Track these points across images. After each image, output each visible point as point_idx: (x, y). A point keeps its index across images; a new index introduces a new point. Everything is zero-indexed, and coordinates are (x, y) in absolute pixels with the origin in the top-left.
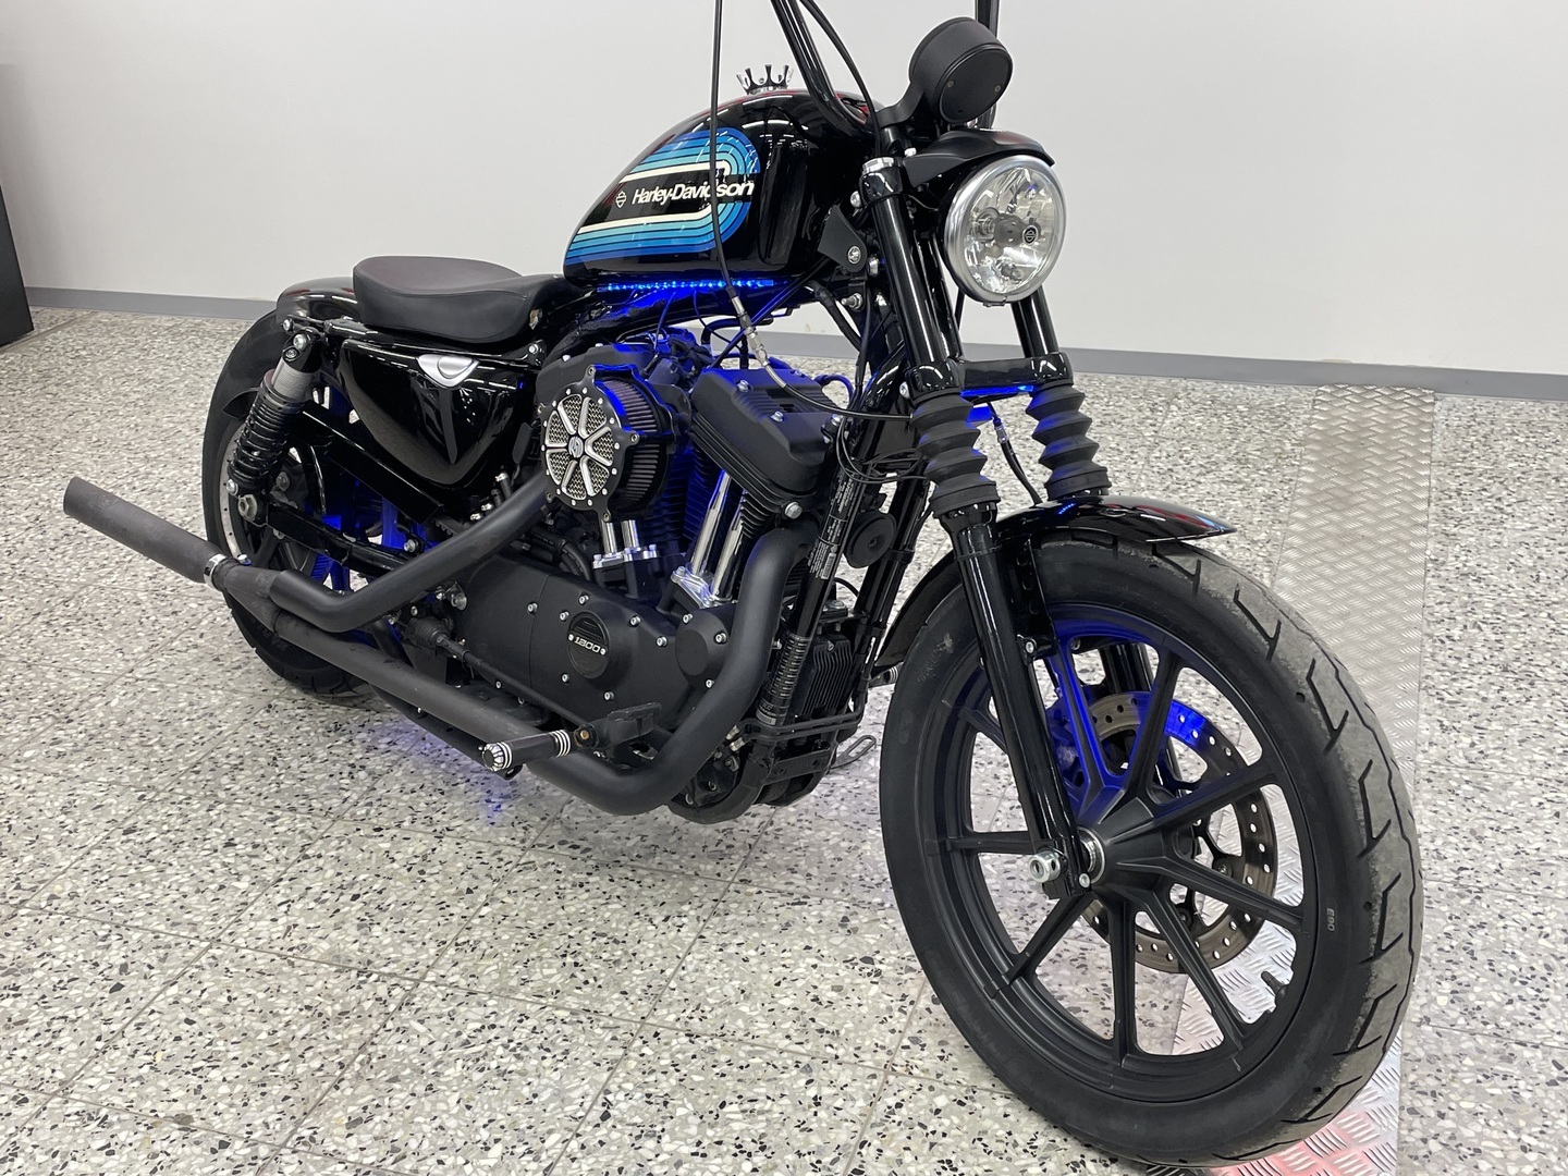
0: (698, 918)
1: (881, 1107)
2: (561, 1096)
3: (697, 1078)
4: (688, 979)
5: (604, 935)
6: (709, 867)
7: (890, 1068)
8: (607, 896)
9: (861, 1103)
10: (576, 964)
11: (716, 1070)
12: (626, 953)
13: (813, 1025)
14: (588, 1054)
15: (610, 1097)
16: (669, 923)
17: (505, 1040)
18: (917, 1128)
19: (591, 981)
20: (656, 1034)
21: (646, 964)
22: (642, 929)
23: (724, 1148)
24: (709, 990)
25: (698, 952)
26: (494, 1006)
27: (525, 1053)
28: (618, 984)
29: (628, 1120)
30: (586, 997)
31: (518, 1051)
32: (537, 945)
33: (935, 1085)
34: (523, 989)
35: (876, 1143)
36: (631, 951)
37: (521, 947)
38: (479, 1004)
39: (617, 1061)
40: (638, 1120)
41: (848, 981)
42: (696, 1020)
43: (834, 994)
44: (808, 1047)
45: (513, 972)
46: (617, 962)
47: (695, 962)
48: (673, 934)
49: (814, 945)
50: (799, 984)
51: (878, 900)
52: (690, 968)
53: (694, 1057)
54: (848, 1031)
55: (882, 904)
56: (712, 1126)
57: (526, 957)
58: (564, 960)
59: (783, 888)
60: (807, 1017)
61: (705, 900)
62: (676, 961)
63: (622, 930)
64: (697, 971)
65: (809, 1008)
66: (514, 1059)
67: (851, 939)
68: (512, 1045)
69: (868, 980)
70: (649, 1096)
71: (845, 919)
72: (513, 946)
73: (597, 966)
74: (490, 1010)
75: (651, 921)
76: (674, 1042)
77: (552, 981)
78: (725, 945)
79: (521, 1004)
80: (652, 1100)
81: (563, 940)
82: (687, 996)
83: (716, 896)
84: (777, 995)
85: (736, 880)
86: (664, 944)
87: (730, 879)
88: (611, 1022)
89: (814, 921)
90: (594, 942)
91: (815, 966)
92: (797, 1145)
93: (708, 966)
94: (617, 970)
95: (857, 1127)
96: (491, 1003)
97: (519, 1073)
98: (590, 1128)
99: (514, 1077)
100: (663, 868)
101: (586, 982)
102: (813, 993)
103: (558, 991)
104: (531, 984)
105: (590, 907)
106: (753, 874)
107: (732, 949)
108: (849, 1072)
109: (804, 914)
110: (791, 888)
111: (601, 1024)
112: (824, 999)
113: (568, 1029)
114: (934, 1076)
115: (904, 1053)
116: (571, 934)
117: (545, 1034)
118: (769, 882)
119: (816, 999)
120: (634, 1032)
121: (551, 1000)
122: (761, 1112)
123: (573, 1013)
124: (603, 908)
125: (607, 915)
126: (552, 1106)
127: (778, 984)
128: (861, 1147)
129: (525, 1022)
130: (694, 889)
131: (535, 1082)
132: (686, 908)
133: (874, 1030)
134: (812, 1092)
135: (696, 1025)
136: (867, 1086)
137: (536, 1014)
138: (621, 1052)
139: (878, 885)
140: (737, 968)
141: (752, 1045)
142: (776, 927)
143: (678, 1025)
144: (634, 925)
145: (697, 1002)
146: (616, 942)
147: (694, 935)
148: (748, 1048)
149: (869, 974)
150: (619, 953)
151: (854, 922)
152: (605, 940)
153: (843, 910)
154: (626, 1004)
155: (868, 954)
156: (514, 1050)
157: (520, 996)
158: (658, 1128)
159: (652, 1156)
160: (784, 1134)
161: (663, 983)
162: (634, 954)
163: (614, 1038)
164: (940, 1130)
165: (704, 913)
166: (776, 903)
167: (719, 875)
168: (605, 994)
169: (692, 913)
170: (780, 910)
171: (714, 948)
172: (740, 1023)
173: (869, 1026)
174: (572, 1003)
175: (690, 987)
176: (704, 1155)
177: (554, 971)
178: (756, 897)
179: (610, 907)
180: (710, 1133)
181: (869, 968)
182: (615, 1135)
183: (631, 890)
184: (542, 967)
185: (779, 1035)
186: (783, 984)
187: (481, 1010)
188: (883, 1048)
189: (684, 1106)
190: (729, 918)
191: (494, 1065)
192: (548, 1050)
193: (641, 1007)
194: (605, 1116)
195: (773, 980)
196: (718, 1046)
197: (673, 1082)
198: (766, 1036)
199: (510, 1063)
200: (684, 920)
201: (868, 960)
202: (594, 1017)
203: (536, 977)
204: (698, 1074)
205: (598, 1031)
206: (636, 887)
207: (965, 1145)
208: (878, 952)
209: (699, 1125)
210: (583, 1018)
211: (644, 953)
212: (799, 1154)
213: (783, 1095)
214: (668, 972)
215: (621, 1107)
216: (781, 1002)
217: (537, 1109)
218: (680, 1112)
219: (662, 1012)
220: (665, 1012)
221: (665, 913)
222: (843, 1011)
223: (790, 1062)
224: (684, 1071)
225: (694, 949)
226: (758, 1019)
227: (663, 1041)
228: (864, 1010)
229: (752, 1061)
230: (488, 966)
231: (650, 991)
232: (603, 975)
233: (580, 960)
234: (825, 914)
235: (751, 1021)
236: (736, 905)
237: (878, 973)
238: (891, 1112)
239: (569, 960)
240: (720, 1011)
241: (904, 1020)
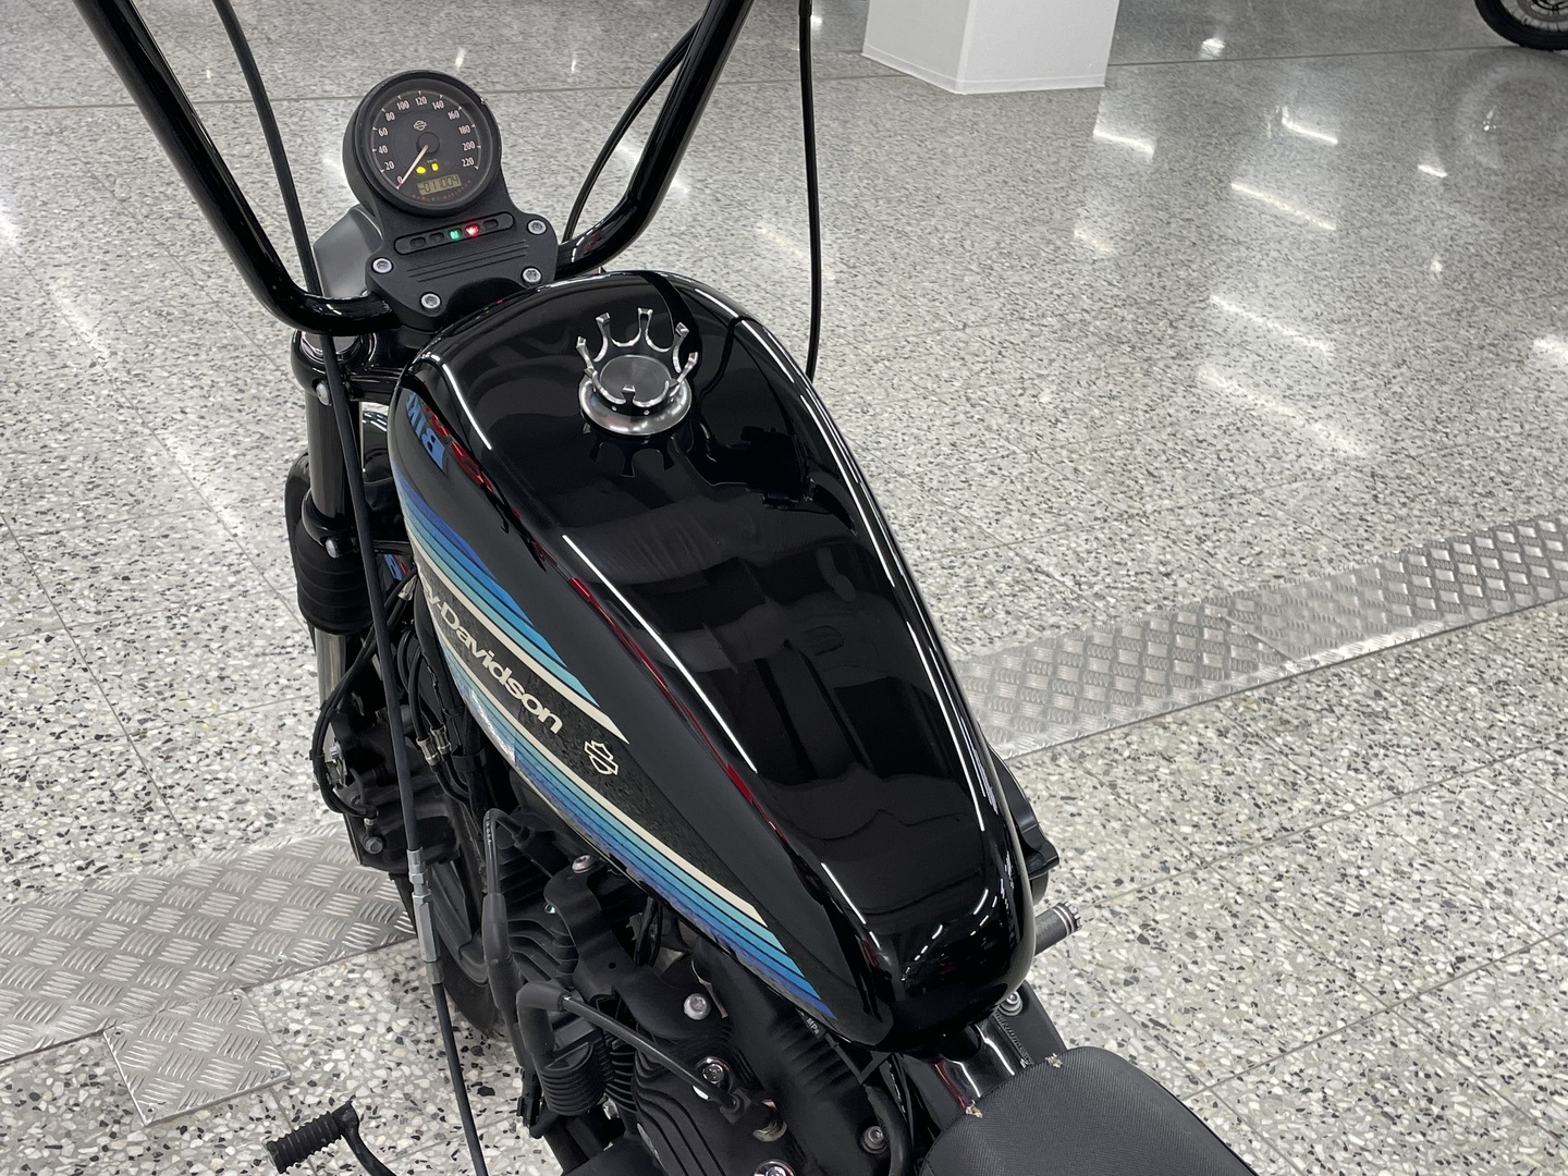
0: (1272, 1072)
1: (1233, 849)
2: (1495, 995)
3: (1367, 943)
4: (1323, 1021)
5: (1385, 1114)
6: (1219, 1121)
7: (1204, 864)
8: (1357, 1158)
9: (1247, 859)
10: (1430, 1101)
11: (1346, 939)
12: (1371, 1081)
13: (1238, 922)
14: (1455, 1013)
15: (1450, 970)
16: (1306, 1085)
17: (1532, 1069)
18: (1220, 826)
19: (1421, 1074)
20: (1382, 993)
21: (1356, 1058)
22: (1339, 1096)
23: (1374, 891)
24: (1309, 1000)
25: (1295, 1039)
26: (1535, 1108)
27: (1516, 1047)
28: (1395, 1055)
29: (1442, 947)
30: (1434, 1063)
31: (1522, 1052)
32: (1466, 1148)
33: (1180, 839)
34: (1498, 1108)
35: (1257, 835)
36: (1364, 1080)
37: (1485, 1155)
38: (1550, 1119)
39: (1430, 992)
40: (1433, 942)
41: (1177, 936)
42: (1338, 983)
43: (1198, 933)
44: (1256, 912)
45: (1503, 1133)
46: (1386, 1077)
47: (1305, 1031)
48: (1310, 1071)
49: (1178, 980)
50: (1222, 958)
51: (1078, 981)
52: (1313, 1029)
53: (1359, 958)
54: (1213, 903)
55: (1079, 975)
56: (1376, 908)
57: (1482, 1141)
58: (1442, 1113)
59: (1159, 1049)
60: (1238, 931)
61: (1251, 1087)
62: (1324, 1043)
63: (1363, 1108)
64: (1309, 1023)
65: (1231, 938)
66: (1529, 1047)
67: (1140, 964)
68: (1527, 1060)
69: (1159, 926)
70: (1416, 953)
71: (1127, 983)
72: (1493, 1163)
73: (1409, 1086)
74: (1542, 1106)
75: (1325, 1099)
76: (1369, 978)
77: (1463, 1099)
78: (1264, 1029)
79: (1506, 1094)
80: (1414, 949)
81: (1434, 1136)
82: (1334, 1007)
83: (1236, 1083)
84: (1250, 961)
85: (1201, 1087)
86: (1326, 1066)
87: (1207, 1093)
88: (1420, 1026)
89: (1159, 1001)
90: (1400, 1111)
91: (1195, 963)
92: (1318, 864)
93: (1295, 1020)
94: (1389, 1069)
95: (1262, 849)
96: (1537, 1114)
97: (1527, 1033)
98: (1479, 959)
99: (1533, 1033)
100: (1272, 1153)
101: (1428, 1076)
102: (1216, 944)
103: (1462, 1084)
104: (1488, 1109)
105: (1385, 1157)
106: (1178, 1083)
107: (1261, 1021)
108: (1238, 879)
109: (1161, 1011)
110: (1151, 1043)
111: (1430, 1030)
112: (1211, 935)
113: (1466, 1043)
114: (1176, 844)
115: (1183, 867)
116: (1420, 1137)
117: (1490, 1052)
118: (1168, 1064)
119: (1218, 938)
120: (1402, 1006)
121: (1472, 1080)
122: (1329, 895)
123: (1454, 1056)
124: (1371, 1147)
125: (1370, 1135)
126: (1506, 992)
127: (1241, 968)
128: (1270, 839)
129: (1506, 1074)
130: (1254, 1106)
131: (1514, 1018)
132: (1278, 1091)
133: (1190, 892)
134: (1278, 884)
135: (1341, 980)
136: (1233, 865)
137: (1491, 1076)
138: (1423, 997)
139: (1063, 993)
140: (1269, 1002)
141: (1302, 938)
142: (1201, 1015)
143: (1358, 988)
144: (1345, 1105)
145: (1327, 997)
146: (1375, 1099)
147: (1289, 1058)
148: (1307, 938)
149: (1153, 930)
150: (1378, 1086)
151: (1122, 976)
152: (1387, 1109)
153: (1121, 993)
154: (1397, 1033)
155: (1137, 944)
156: (1527, 1056)
157: (1505, 1103)
158: (1420, 929)
159: (1435, 916)
160: (1321, 874)
161: (1349, 1031)
162: (1363, 1075)
163: (1424, 1011)
164: (1205, 818)
165: (1264, 1073)
166: (1180, 1038)
167: (1215, 1105)
168: (1413, 1055)
169: (1274, 1080)
170: (1181, 1028)
171: (1277, 1033)
172: (1300, 959)
173: (1191, 897)
174: (1450, 1064)
175: (1326, 1013)
176: (1393, 895)
177: (1458, 1108)
178: (1195, 1056)
179: (1362, 1143)
180: (1379, 905)
181: (1149, 934)
182: (1459, 943)
183: (1327, 1148)
184: (1469, 1119)
185: (1272, 932)
186: (1236, 965)
187: (1550, 1112)
188: (1196, 879)
189: (1389, 931)
190: (1240, 1052)
191: (1550, 1053)
192: (1492, 1036)
193: (1384, 1024)
194: (1461, 959)
195: (1243, 975)
196: (1332, 953)
197: (1388, 951)
198: (1285, 937)
199: (1534, 1046)
200: (1288, 1078)
201: (1142, 940)
202: (1435, 1040)
203: (1478, 1112)
204: (1363, 945)
205: (1436, 1026)
206: (1318, 1149)
207: (1196, 803)
208: (1127, 941)
209: (1385, 913)
210: (1446, 1046)
211: (1351, 1070)
212: (1319, 858)
213: (1304, 895)
214: (1338, 1038)
215: (1444, 961)
216: (1251, 954)
217: (1520, 996)
218: (1395, 929)
219: (1367, 1008)
220: (1363, 1006)
221: (1304, 1099)
222: (1203, 918)
223: (1280, 911)
224: (1375, 953)
225: (1298, 1044)
226: (1281, 953)
227: (1379, 985)
228: (1184, 909)
229: (1311, 929)
230: (1529, 1155)
231: (1366, 1031)
232: (1407, 1074)
233: (1423, 1103)
234: (1141, 999)
235: (1288, 955)
236: (1223, 1061)
237: (1144, 926)
238: (1228, 844)
239: (1436, 1110)
240: (1312, 978)
241: (1159, 885)
